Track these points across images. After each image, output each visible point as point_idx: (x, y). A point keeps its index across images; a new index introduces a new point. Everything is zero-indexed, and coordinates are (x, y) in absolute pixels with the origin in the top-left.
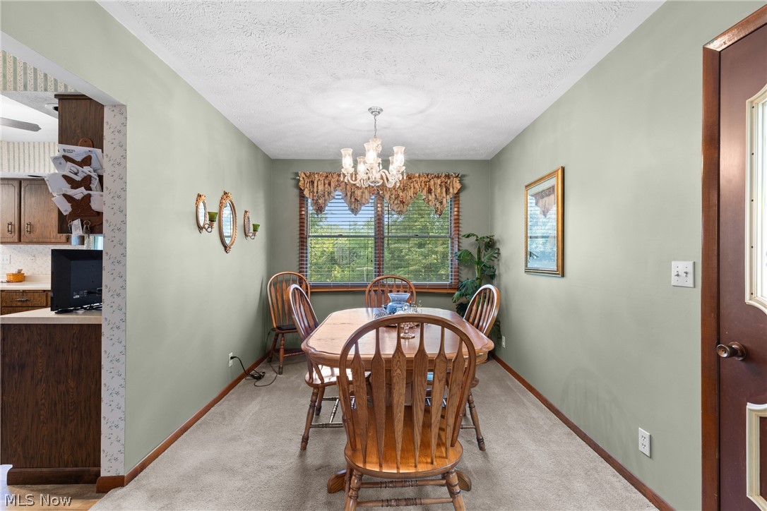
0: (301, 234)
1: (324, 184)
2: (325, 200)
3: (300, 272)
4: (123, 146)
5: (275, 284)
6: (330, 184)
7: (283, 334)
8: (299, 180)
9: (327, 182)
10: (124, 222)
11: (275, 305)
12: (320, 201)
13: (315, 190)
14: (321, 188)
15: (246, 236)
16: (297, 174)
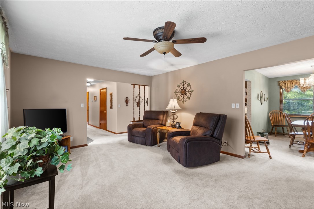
0: (280, 99)
1: (290, 84)
2: (290, 89)
3: (280, 110)
4: (251, 88)
5: (272, 113)
6: (292, 84)
7: (276, 127)
8: (280, 84)
9: (291, 83)
10: (251, 100)
11: (272, 119)
12: (288, 89)
13: (286, 86)
14: (289, 85)
15: (265, 101)
16: (279, 82)
